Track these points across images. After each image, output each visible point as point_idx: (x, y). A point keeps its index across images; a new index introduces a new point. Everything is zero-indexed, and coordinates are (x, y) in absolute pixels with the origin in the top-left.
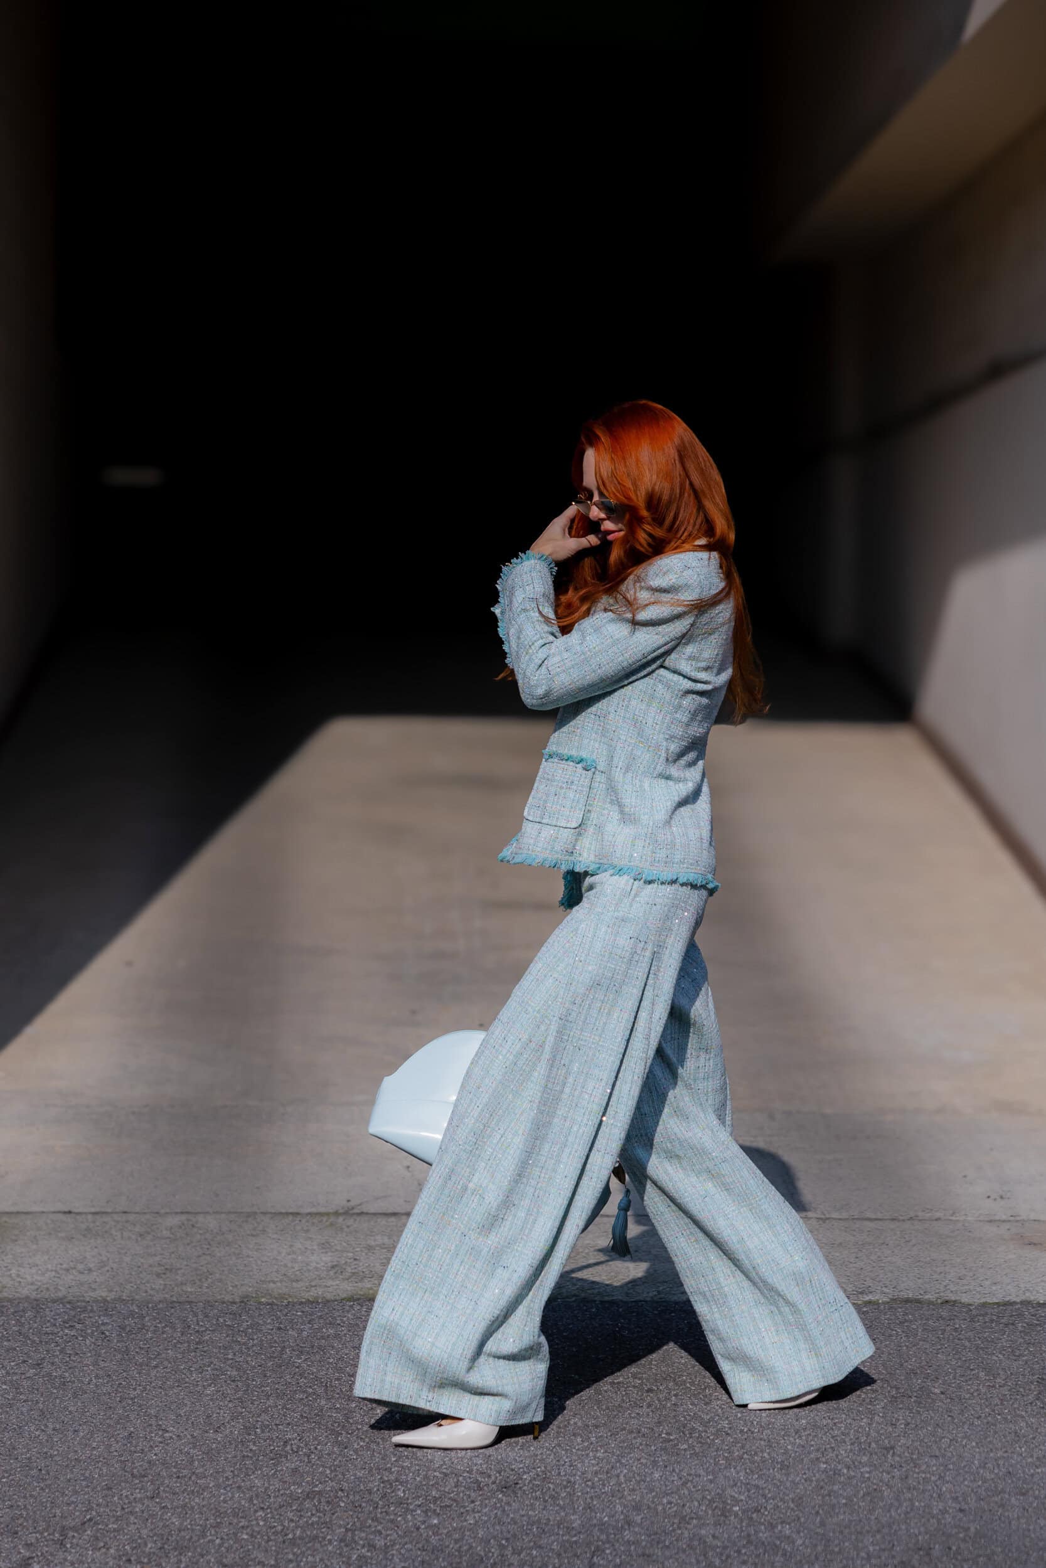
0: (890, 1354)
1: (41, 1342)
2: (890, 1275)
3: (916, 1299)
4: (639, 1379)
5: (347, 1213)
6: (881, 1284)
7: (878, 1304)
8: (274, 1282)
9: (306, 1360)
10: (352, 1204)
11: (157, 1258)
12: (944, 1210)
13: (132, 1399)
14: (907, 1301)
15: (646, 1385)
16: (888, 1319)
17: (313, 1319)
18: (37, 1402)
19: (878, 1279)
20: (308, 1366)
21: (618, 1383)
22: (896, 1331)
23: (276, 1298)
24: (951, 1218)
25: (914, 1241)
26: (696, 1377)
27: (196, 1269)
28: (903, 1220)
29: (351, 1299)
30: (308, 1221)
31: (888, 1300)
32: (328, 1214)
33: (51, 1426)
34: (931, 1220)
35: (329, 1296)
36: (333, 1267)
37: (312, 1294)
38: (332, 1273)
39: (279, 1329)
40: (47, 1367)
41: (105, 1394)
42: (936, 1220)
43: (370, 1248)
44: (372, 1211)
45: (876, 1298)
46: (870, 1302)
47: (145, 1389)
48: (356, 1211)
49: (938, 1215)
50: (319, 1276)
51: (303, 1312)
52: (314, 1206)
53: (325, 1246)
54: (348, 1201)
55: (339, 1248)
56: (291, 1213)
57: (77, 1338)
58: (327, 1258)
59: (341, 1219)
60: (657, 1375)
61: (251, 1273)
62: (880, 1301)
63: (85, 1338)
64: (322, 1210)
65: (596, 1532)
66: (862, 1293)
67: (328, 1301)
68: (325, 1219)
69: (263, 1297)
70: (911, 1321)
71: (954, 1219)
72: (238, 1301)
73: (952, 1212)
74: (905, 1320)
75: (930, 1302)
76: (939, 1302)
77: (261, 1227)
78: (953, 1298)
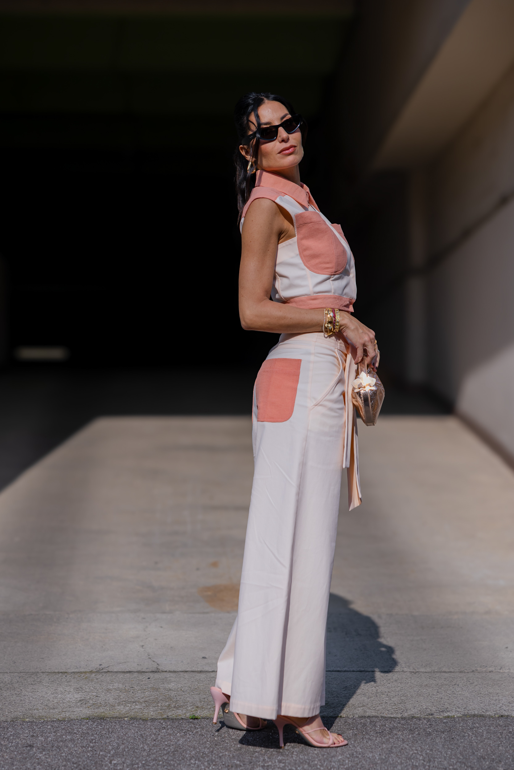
0: (464, 747)
2: (461, 701)
3: (480, 715)
4: (283, 763)
5: (98, 672)
6: (455, 706)
7: (454, 718)
8: (38, 709)
9: (45, 754)
10: (103, 666)
12: (494, 666)
14: (474, 716)
15: (288, 767)
16: (462, 726)
17: (58, 730)
19: (453, 704)
20: (46, 758)
21: (268, 766)
22: (468, 733)
23: (36, 718)
24: (499, 671)
25: (476, 683)
26: (324, 761)
28: (468, 672)
29: (88, 718)
30: (71, 677)
31: (461, 715)
32: (85, 672)
34: (486, 672)
35: (73, 717)
36: (80, 701)
37: (61, 716)
38: (79, 704)
39: (33, 736)
42: (490, 672)
43: (108, 690)
44: (115, 670)
45: (453, 714)
46: (448, 717)
48: (104, 670)
49: (491, 669)
50: (69, 705)
51: (52, 726)
52: (77, 668)
53: (78, 690)
54: (100, 665)
55: (87, 690)
56: (61, 672)
58: (78, 696)
59: (94, 675)
60: (296, 760)
61: (24, 705)
62: (456, 716)
64: (83, 670)
66: (442, 712)
67: (72, 720)
68: (83, 675)
69: (27, 718)
70: (478, 728)
71: (501, 671)
72: (9, 720)
73: (499, 668)
74: (474, 727)
75: (490, 717)
76: (497, 716)
77: (39, 680)
78: (506, 714)
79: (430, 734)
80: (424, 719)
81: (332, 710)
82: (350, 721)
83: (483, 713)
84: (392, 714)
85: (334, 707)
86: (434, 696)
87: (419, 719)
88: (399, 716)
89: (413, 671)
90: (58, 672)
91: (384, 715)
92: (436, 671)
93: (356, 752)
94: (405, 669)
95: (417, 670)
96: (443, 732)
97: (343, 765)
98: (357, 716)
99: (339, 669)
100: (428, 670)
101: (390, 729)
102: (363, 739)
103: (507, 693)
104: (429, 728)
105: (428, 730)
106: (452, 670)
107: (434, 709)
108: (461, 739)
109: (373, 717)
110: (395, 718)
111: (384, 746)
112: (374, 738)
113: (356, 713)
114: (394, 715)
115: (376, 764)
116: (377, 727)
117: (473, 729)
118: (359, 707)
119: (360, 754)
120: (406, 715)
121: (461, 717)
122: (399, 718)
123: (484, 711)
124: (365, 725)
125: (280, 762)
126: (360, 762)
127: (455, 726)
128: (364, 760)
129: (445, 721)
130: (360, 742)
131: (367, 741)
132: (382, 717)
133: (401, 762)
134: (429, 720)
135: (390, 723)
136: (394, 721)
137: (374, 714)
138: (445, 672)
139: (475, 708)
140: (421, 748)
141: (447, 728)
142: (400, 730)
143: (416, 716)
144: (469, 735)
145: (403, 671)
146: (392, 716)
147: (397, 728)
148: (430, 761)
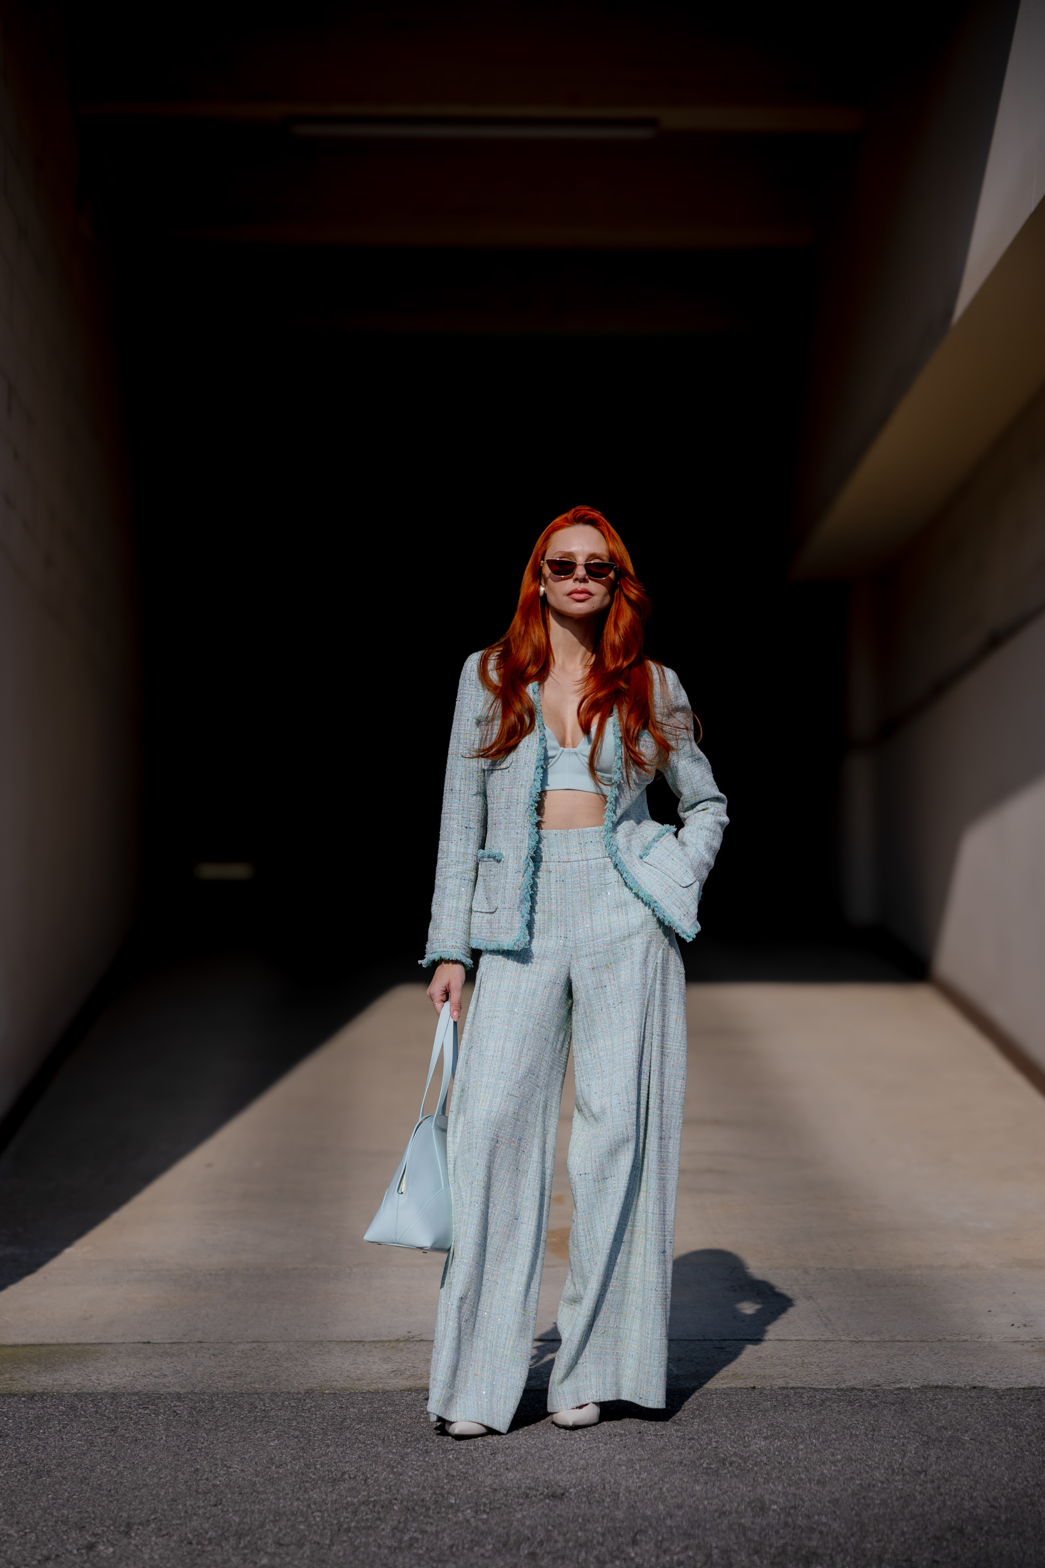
0: (920, 1419)
1: (116, 1418)
2: (920, 1372)
3: (945, 1386)
5: (408, 1340)
6: (911, 1377)
7: (909, 1390)
8: (337, 1381)
9: (365, 1425)
10: (413, 1334)
11: (228, 1368)
12: (971, 1334)
13: (199, 1449)
14: (937, 1387)
16: (918, 1399)
17: (373, 1402)
18: (110, 1452)
23: (338, 1390)
24: (976, 1340)
25: (943, 1353)
27: (266, 1374)
28: (932, 1342)
29: (411, 1391)
30: (371, 1346)
31: (918, 1387)
32: (390, 1341)
33: (122, 1465)
34: (957, 1341)
35: (389, 1388)
36: (393, 1371)
37: (372, 1387)
38: (392, 1375)
40: (121, 1431)
41: (174, 1446)
42: (964, 1341)
45: (908, 1385)
46: (901, 1388)
47: (212, 1443)
48: (416, 1340)
49: (965, 1338)
50: (380, 1377)
51: (363, 1398)
52: (377, 1336)
53: (387, 1360)
54: (409, 1332)
55: (399, 1360)
56: (355, 1341)
57: (150, 1415)
58: (388, 1367)
59: (402, 1344)
61: (316, 1376)
62: (911, 1388)
63: (157, 1415)
64: (385, 1339)
65: (639, 1521)
67: (387, 1391)
68: (387, 1344)
69: (326, 1390)
70: (941, 1399)
71: (980, 1340)
72: (302, 1392)
73: (978, 1336)
74: (936, 1399)
75: (959, 1388)
76: (968, 1387)
77: (327, 1350)
78: (981, 1385)
79: (875, 1405)
80: (869, 1390)
81: (742, 1381)
82: (768, 1392)
83: (949, 1384)
84: (824, 1385)
85: (745, 1378)
86: (883, 1367)
87: (862, 1390)
88: (834, 1387)
89: (855, 1339)
90: (352, 1342)
91: (814, 1386)
92: (887, 1340)
93: (777, 1422)
94: (843, 1338)
95: (860, 1339)
96: (893, 1404)
97: (760, 1434)
98: (776, 1387)
99: (748, 1337)
100: (876, 1338)
101: (822, 1400)
102: (785, 1410)
103: (985, 1363)
104: (874, 1399)
105: (873, 1401)
106: (909, 1338)
107: (882, 1380)
108: (917, 1411)
109: (797, 1388)
110: (829, 1389)
111: (814, 1417)
112: (801, 1410)
113: (776, 1385)
114: (828, 1387)
115: (804, 1433)
116: (804, 1398)
117: (934, 1400)
118: (779, 1378)
119: (781, 1424)
120: (843, 1386)
121: (919, 1389)
122: (833, 1389)
123: (951, 1382)
124: (787, 1396)
125: (677, 1431)
126: (782, 1431)
127: (909, 1397)
128: (788, 1429)
129: (896, 1392)
130: (782, 1414)
131: (790, 1413)
132: (810, 1388)
133: (836, 1431)
134: (875, 1391)
135: (822, 1394)
136: (828, 1393)
137: (800, 1385)
138: (900, 1341)
139: (938, 1378)
140: (863, 1419)
141: (899, 1400)
142: (835, 1402)
143: (858, 1387)
144: (928, 1407)
145: (840, 1340)
146: (824, 1387)
147: (831, 1399)
148: (874, 1430)
